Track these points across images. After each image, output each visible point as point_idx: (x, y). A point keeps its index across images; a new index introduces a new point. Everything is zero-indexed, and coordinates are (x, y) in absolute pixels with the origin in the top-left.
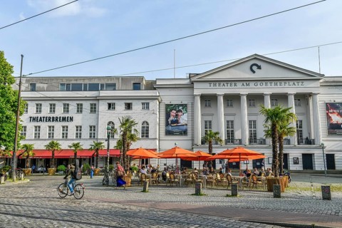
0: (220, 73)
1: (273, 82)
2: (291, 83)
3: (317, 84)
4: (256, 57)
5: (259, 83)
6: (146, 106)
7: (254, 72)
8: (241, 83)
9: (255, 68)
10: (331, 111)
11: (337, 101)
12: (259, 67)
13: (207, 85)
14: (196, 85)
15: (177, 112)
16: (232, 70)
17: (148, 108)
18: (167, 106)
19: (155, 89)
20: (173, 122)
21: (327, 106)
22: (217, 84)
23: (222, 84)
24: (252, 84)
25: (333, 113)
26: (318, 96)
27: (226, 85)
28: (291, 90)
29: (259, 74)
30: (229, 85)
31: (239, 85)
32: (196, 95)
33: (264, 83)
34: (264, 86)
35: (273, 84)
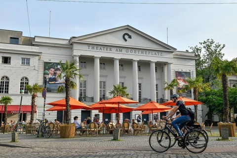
0: (98, 38)
1: (140, 51)
2: (154, 53)
3: (171, 55)
4: (128, 28)
5: (129, 50)
6: (26, 62)
7: (126, 40)
8: (115, 49)
9: (126, 37)
10: (179, 78)
11: (184, 70)
12: (130, 37)
13: (86, 47)
14: (75, 46)
15: (55, 70)
16: (108, 36)
17: (28, 63)
18: (46, 64)
19: (33, 45)
20: (51, 80)
21: (176, 74)
22: (95, 48)
23: (99, 48)
24: (124, 51)
25: (180, 79)
26: (171, 65)
27: (102, 49)
28: (154, 58)
29: (130, 43)
30: (105, 49)
31: (114, 50)
32: (76, 56)
33: (133, 50)
34: (133, 53)
35: (140, 52)
